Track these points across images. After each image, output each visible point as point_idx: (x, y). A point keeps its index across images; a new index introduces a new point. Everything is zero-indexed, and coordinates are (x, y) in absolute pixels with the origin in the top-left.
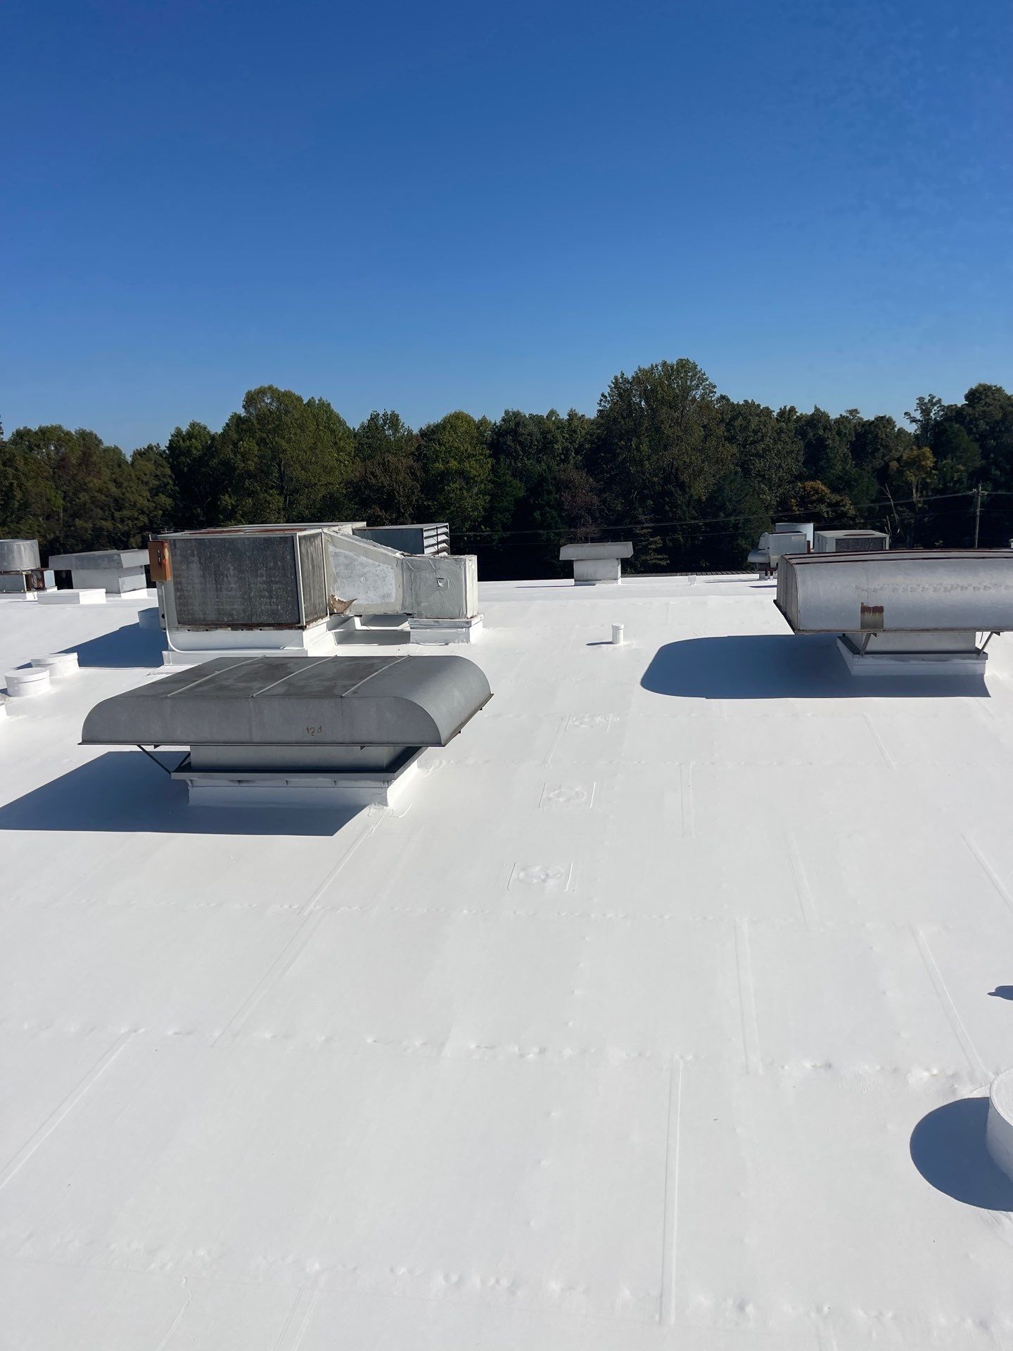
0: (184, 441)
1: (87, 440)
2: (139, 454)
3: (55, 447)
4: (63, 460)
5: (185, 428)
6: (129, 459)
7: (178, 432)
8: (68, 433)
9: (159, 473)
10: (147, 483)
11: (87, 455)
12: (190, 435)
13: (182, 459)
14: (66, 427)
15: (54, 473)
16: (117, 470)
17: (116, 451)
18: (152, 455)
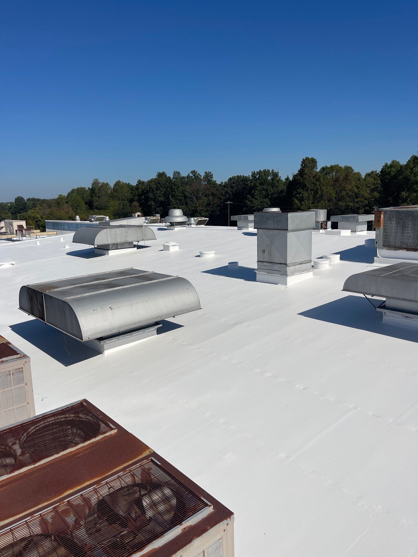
0: (388, 168)
1: (348, 169)
2: (368, 175)
3: (335, 173)
4: (338, 178)
5: (389, 163)
6: (363, 177)
7: (386, 165)
8: (341, 168)
9: (375, 182)
10: (369, 187)
11: (347, 176)
12: (391, 166)
13: (386, 176)
14: (340, 165)
15: (334, 183)
16: (358, 181)
17: (358, 174)
18: (373, 175)
